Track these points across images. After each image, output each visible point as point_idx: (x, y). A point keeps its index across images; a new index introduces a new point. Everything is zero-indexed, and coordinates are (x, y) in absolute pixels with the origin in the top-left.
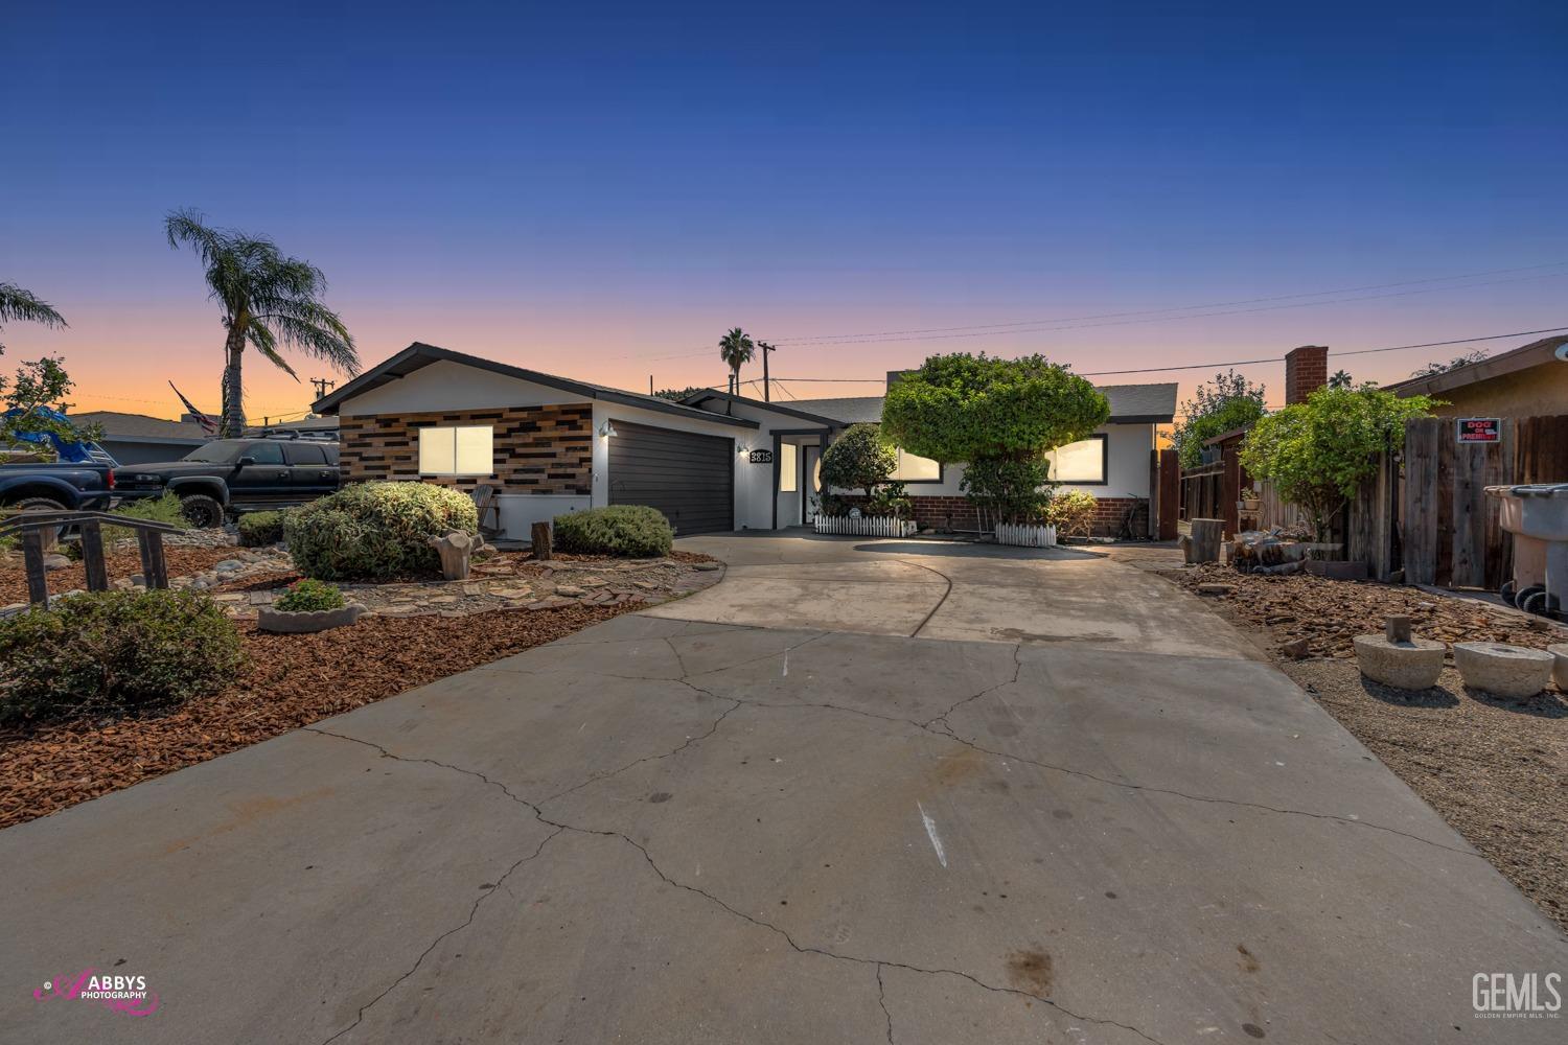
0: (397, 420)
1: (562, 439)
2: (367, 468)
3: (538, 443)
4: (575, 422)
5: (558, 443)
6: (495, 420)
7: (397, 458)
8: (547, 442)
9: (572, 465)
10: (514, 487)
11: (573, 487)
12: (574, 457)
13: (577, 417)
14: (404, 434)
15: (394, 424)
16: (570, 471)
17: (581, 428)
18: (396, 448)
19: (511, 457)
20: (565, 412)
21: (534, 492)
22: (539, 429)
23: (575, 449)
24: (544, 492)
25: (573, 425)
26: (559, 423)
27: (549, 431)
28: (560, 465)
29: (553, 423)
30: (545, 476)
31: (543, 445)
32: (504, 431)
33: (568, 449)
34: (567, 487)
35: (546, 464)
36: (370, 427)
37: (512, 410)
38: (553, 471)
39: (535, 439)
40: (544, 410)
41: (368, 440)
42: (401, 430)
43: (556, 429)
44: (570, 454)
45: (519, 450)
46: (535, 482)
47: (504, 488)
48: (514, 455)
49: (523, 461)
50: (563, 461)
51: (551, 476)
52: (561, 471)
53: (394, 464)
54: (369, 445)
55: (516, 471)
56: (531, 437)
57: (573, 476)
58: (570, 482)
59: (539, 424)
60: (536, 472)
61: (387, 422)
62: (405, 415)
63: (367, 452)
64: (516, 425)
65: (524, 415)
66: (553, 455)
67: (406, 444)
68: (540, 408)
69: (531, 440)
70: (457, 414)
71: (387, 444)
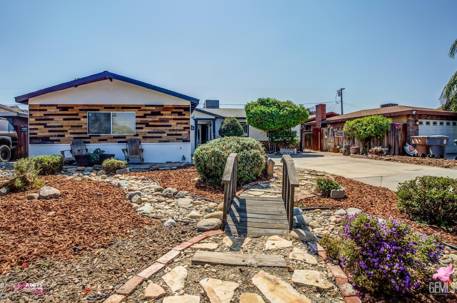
0: (72, 108)
1: (174, 119)
2: (50, 131)
3: (161, 120)
4: (182, 112)
5: (172, 121)
6: (137, 110)
7: (72, 126)
8: (167, 120)
9: (180, 130)
10: (148, 140)
11: (181, 139)
12: (181, 127)
13: (182, 110)
14: (77, 115)
15: (69, 109)
16: (178, 132)
17: (184, 115)
18: (71, 121)
19: (146, 126)
20: (175, 108)
21: (160, 142)
22: (162, 115)
23: (182, 123)
24: (165, 142)
25: (180, 114)
26: (172, 113)
27: (167, 115)
28: (174, 130)
29: (170, 112)
30: (165, 135)
31: (164, 121)
32: (143, 115)
33: (177, 123)
34: (177, 139)
35: (167, 130)
36: (53, 110)
37: (146, 106)
38: (170, 133)
39: (159, 119)
40: (164, 107)
41: (50, 117)
42: (75, 112)
43: (171, 115)
44: (179, 125)
45: (150, 124)
46: (161, 137)
47: (142, 140)
48: (147, 125)
49: (154, 128)
50: (175, 128)
51: (168, 135)
52: (174, 133)
53: (70, 129)
54: (52, 119)
55: (149, 133)
56: (157, 118)
57: (181, 135)
58: (179, 137)
59: (162, 112)
60: (160, 133)
61: (64, 108)
62: (77, 106)
63: (50, 123)
64: (149, 112)
65: (154, 108)
66: (170, 126)
67: (79, 119)
68: (163, 106)
69: (157, 119)
70: (112, 106)
71: (64, 119)
